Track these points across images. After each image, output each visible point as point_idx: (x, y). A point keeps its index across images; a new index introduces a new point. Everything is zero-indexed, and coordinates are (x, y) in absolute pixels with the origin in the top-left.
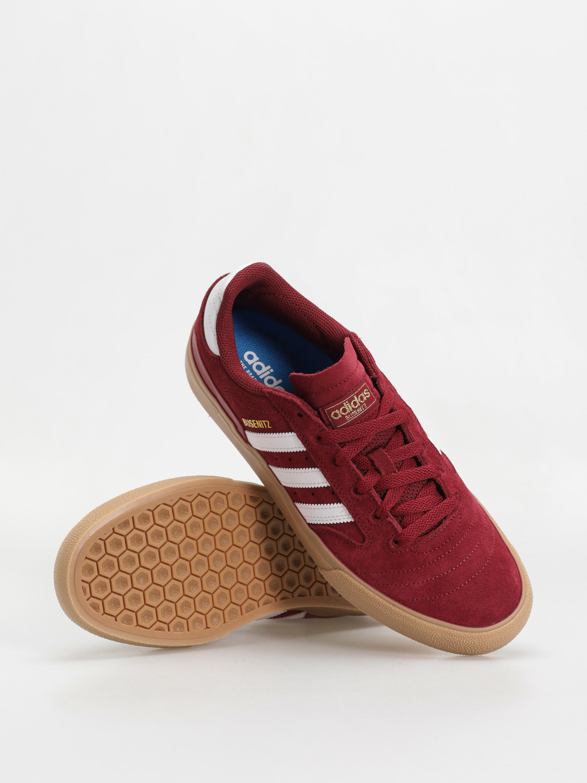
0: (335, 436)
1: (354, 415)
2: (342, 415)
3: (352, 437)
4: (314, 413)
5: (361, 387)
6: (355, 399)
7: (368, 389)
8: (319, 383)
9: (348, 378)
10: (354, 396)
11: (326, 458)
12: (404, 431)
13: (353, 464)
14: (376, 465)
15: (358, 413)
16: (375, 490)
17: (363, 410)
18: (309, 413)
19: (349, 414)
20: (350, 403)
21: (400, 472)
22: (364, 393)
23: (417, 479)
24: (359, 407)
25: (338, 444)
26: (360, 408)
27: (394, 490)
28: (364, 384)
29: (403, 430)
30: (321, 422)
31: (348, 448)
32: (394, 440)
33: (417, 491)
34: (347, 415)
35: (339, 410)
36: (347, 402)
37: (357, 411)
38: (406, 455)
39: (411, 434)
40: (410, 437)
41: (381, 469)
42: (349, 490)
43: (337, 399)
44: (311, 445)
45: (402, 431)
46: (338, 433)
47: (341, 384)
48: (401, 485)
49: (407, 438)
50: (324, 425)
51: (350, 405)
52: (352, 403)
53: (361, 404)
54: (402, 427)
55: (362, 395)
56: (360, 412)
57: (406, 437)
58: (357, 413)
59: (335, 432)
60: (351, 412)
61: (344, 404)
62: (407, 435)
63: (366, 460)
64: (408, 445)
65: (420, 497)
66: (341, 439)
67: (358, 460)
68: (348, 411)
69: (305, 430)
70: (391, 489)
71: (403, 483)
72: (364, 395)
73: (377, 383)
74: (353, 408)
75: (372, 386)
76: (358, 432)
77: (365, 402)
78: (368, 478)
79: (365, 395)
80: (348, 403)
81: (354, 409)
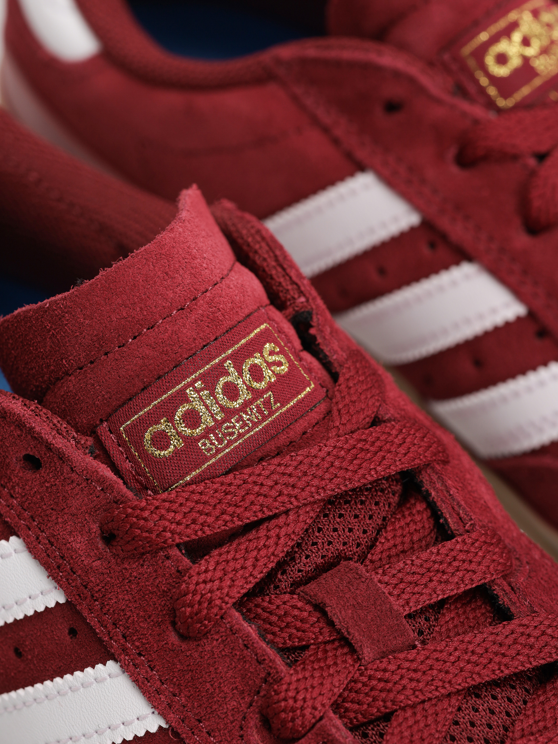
0: (162, 517)
1: (232, 434)
2: (185, 439)
3: (232, 515)
4: (78, 443)
5: (252, 335)
6: (227, 374)
7: (277, 344)
8: (87, 322)
9: (195, 299)
10: (224, 360)
11: (142, 613)
12: (430, 495)
13: (243, 622)
14: (334, 620)
15: (247, 425)
16: (341, 717)
17: (265, 418)
18: (59, 442)
19: (208, 431)
20: (210, 386)
21: (430, 646)
22: (262, 356)
23: (503, 668)
24: (246, 404)
25: (181, 551)
26: (251, 410)
27: (415, 714)
28: (263, 327)
29: (427, 491)
30: (108, 473)
31: (218, 563)
32: (394, 530)
33: (508, 714)
34: (205, 435)
35: (171, 419)
36: (198, 384)
37: (241, 419)
38: (447, 582)
39: (460, 506)
40: (458, 514)
41: (357, 634)
42: (241, 728)
43: (159, 377)
44: (80, 572)
45: (426, 498)
46: (175, 506)
47: (169, 319)
48: (443, 691)
49: (446, 520)
50: (121, 482)
51: (212, 394)
52: (219, 389)
53: (257, 394)
54: (422, 481)
55: (257, 361)
56: (255, 425)
57: (442, 516)
58: (242, 427)
59: (164, 501)
60: (219, 424)
61: (188, 391)
62: (444, 511)
63: (294, 607)
64: (449, 544)
65: (523, 736)
66: (187, 526)
67: (264, 609)
68: (208, 421)
69: (54, 517)
70: (403, 709)
71: (447, 685)
72: (266, 362)
73: (312, 331)
74: (223, 409)
75: (297, 343)
76: (252, 497)
77: (270, 387)
78: (307, 674)
79: (269, 365)
80: (202, 389)
81: (229, 413)
